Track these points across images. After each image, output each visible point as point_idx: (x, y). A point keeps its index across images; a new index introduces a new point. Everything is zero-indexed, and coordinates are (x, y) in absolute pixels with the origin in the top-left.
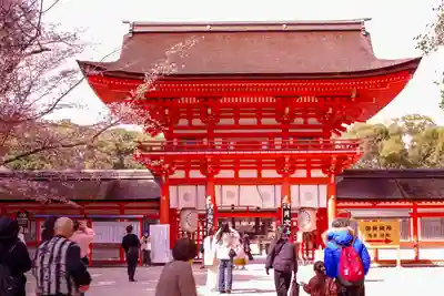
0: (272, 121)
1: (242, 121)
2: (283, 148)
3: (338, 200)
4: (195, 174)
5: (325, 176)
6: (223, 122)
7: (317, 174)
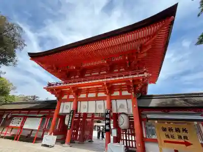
4: (71, 97)
5: (130, 94)
7: (125, 93)
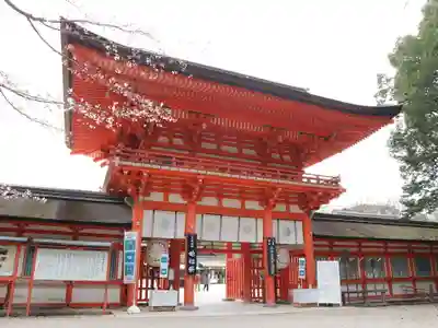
0: (253, 152)
1: (224, 148)
3: (315, 237)
4: (175, 198)
6: (204, 145)
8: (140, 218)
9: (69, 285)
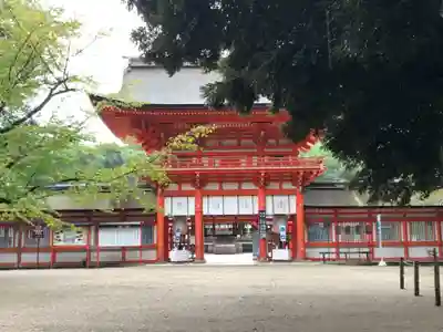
2: (258, 165)
3: (305, 207)
4: (187, 187)
5: (294, 188)
7: (287, 186)
8: (162, 204)
9: (124, 249)
